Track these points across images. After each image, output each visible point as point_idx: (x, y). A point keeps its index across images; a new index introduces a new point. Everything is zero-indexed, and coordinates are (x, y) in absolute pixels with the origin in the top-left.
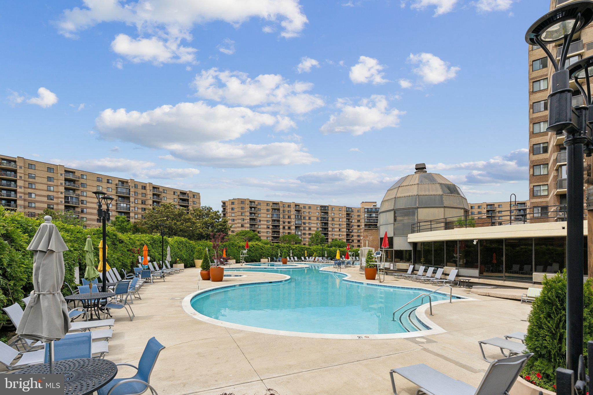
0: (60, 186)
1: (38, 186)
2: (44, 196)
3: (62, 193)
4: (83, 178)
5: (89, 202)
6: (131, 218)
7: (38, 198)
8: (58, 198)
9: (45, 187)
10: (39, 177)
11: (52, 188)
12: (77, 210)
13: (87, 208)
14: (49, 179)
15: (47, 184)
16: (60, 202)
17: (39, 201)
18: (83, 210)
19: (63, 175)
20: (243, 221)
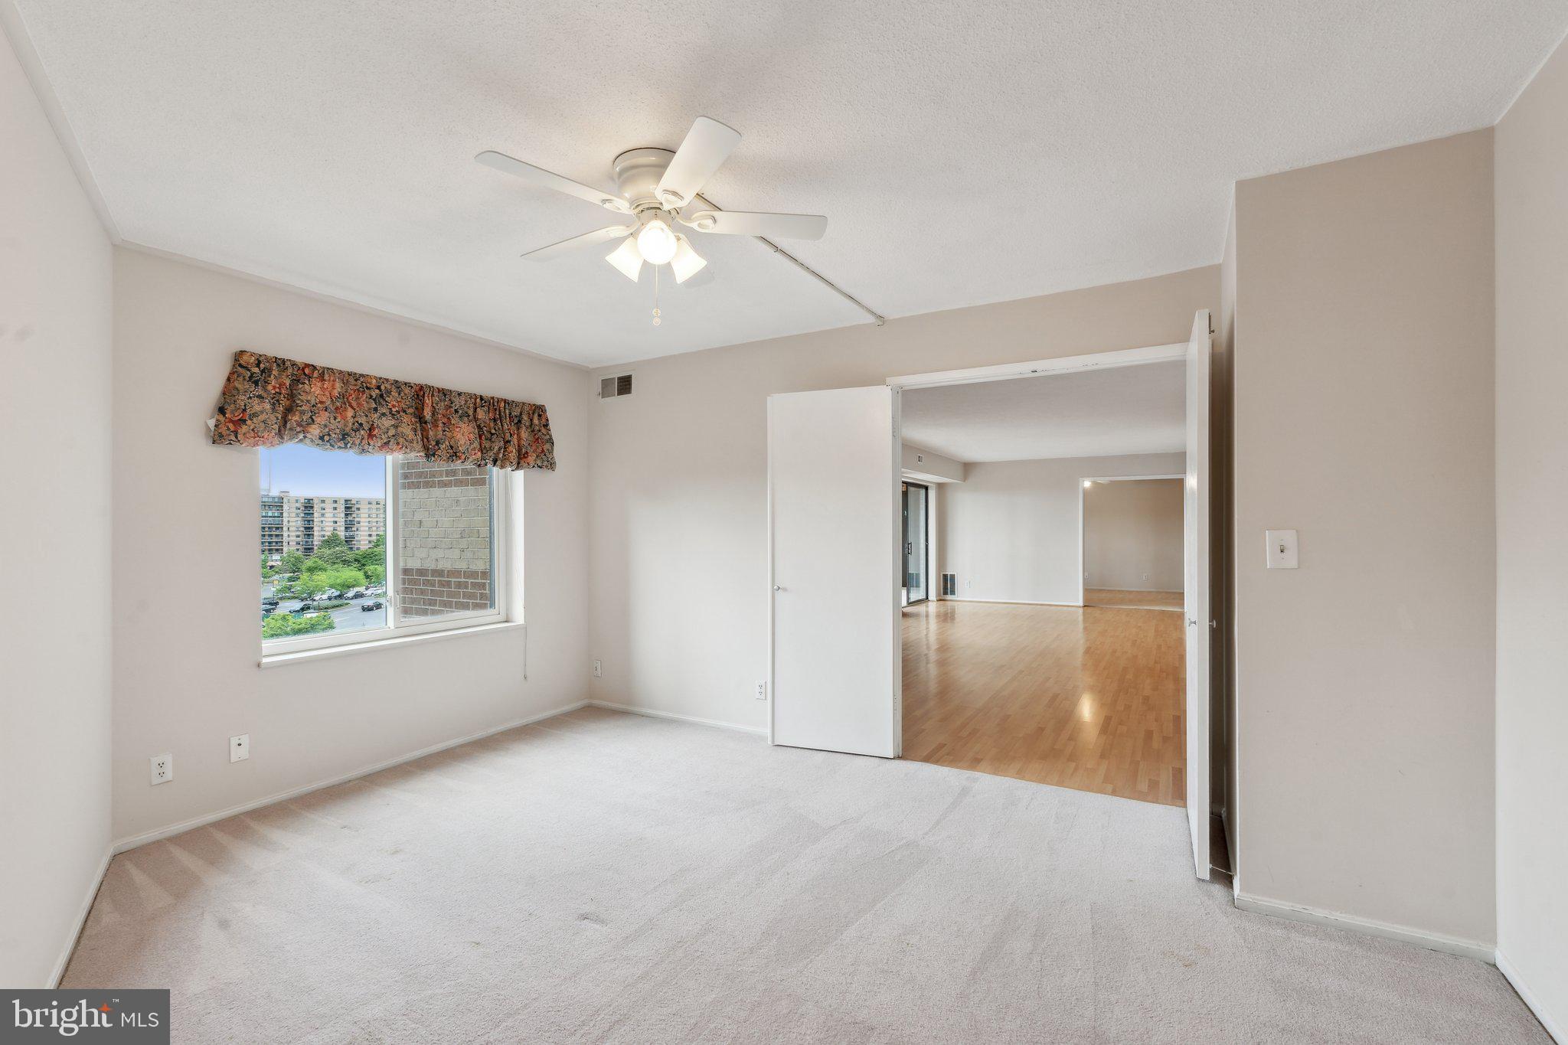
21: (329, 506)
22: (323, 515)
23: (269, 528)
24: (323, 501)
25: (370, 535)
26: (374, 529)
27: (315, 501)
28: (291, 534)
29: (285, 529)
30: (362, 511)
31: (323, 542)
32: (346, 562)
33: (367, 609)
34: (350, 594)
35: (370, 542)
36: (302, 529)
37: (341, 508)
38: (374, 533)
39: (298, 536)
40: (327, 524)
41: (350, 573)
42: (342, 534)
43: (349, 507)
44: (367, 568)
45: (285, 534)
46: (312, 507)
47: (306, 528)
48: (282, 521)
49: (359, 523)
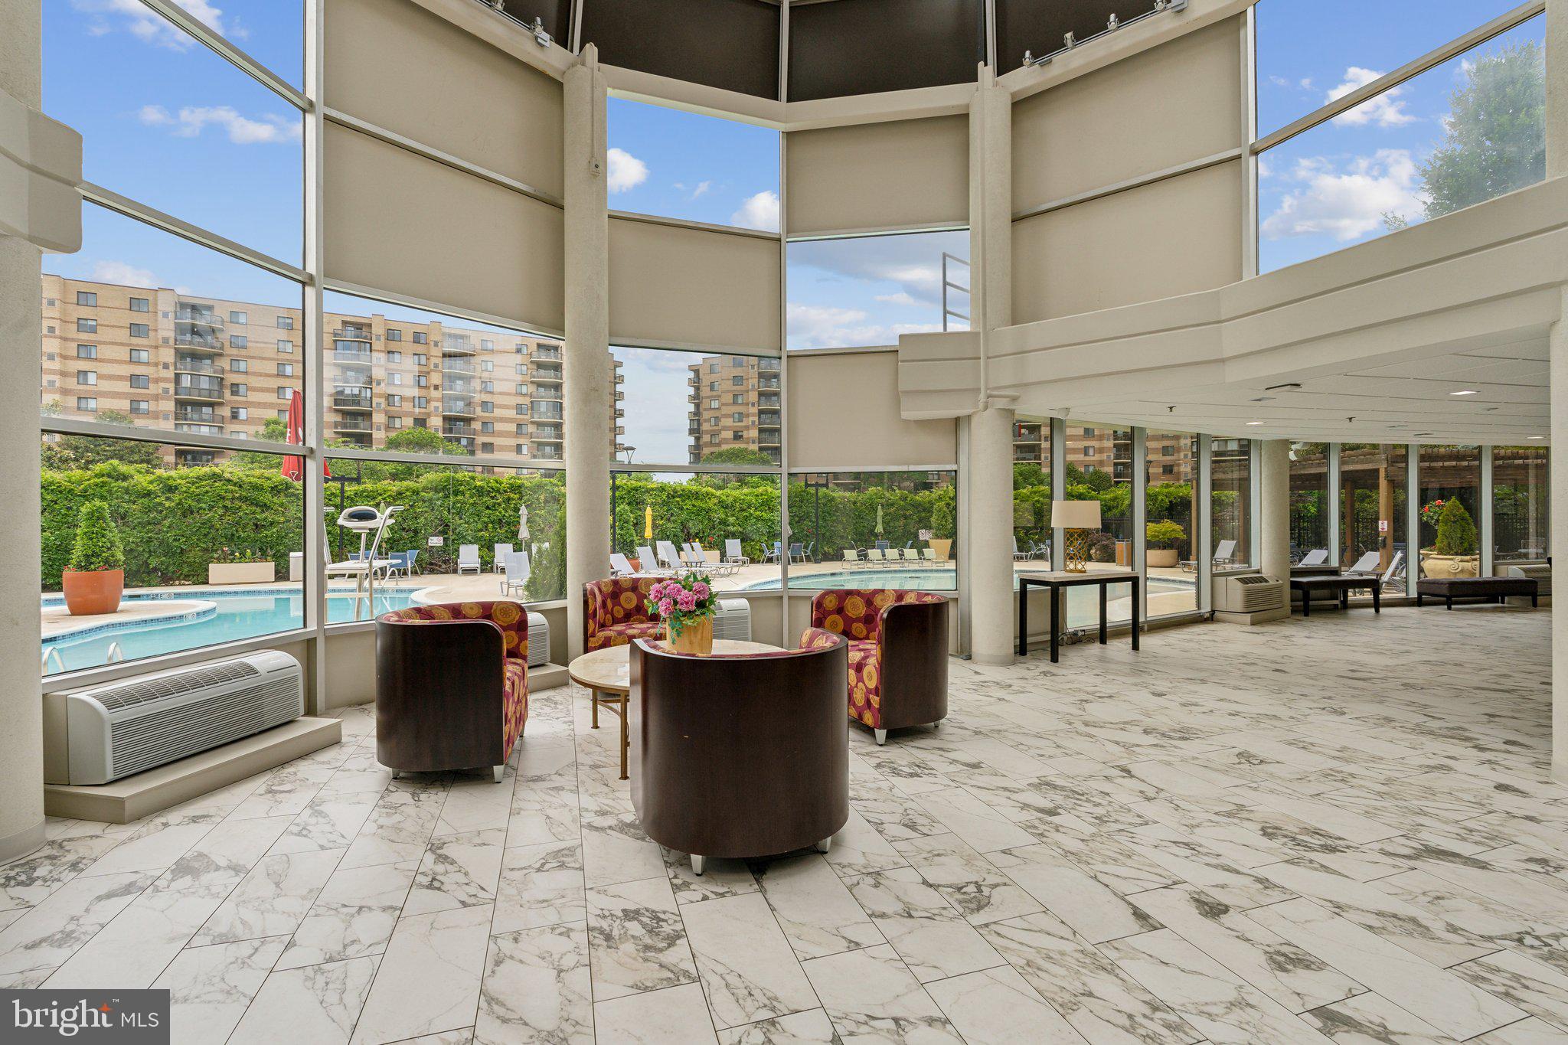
0: (161, 346)
1: (105, 352)
2: (120, 378)
3: (166, 366)
4: (237, 323)
5: (255, 389)
6: (374, 427)
7: (106, 386)
8: (157, 381)
9: (123, 353)
10: (108, 326)
11: (144, 356)
12: (220, 411)
13: (248, 405)
14: (136, 329)
15: (130, 345)
16: (160, 391)
17: (105, 392)
18: (237, 413)
19: (171, 316)
20: (741, 421)
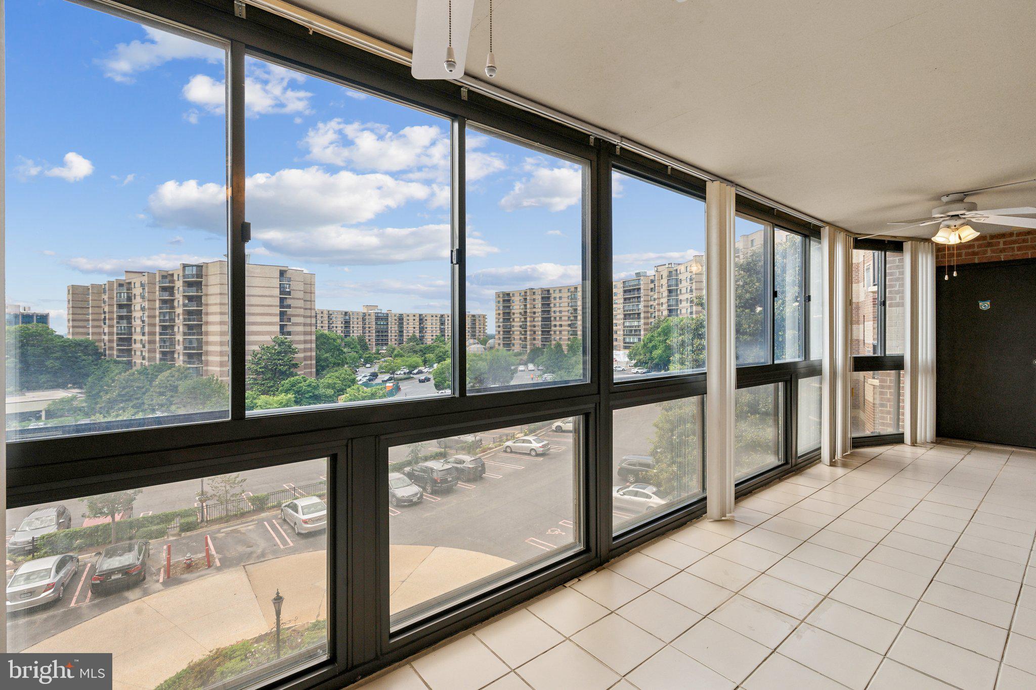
21: (411, 318)
22: (408, 324)
23: (382, 331)
24: (408, 316)
25: (432, 336)
26: (434, 331)
27: (404, 316)
28: (393, 334)
29: (389, 332)
30: (428, 321)
31: (408, 339)
32: (415, 352)
33: (421, 381)
34: (415, 371)
35: (432, 339)
36: (398, 332)
37: (417, 319)
38: (434, 334)
39: (396, 336)
40: (411, 329)
41: (417, 359)
42: (417, 335)
43: (421, 319)
44: (426, 355)
45: (389, 335)
46: (403, 319)
47: (400, 331)
48: (388, 327)
49: (426, 328)
